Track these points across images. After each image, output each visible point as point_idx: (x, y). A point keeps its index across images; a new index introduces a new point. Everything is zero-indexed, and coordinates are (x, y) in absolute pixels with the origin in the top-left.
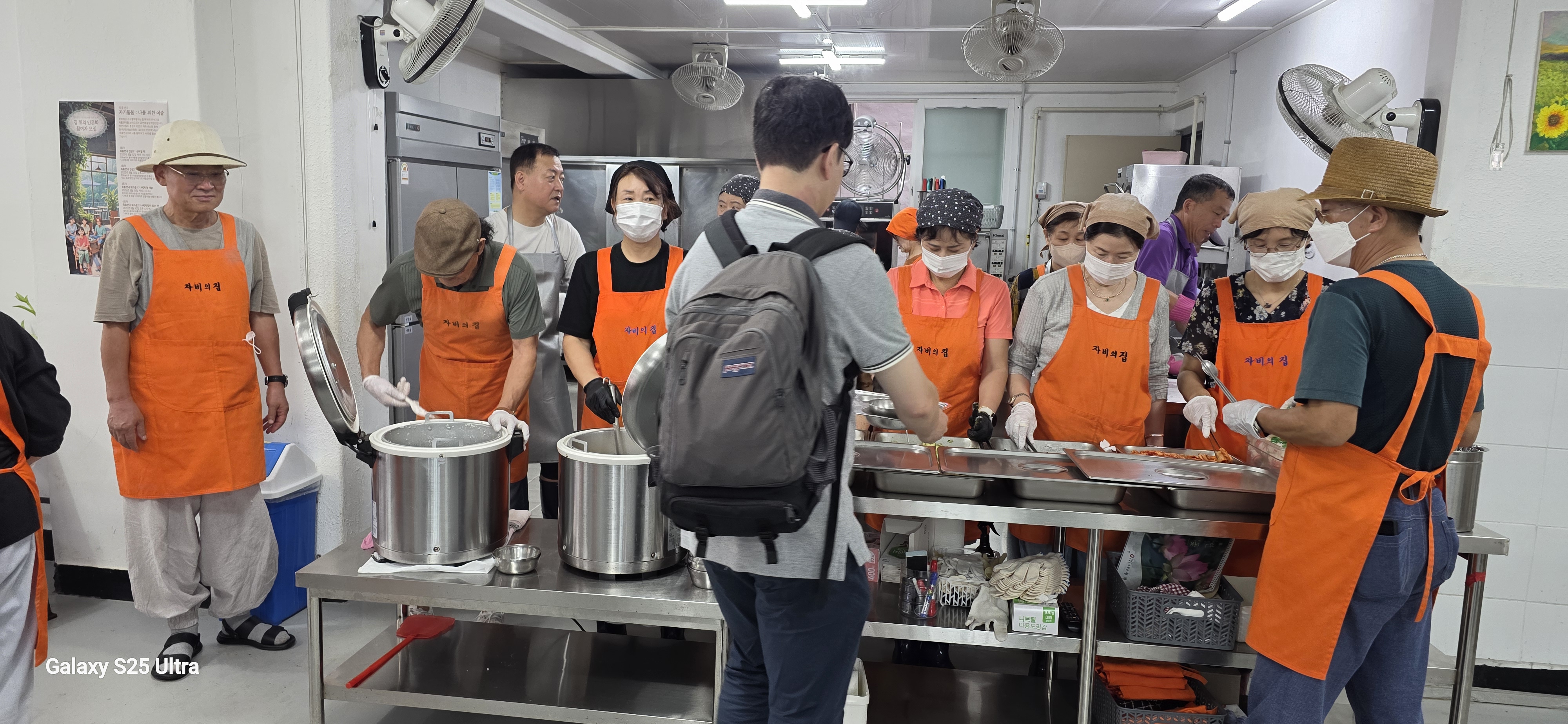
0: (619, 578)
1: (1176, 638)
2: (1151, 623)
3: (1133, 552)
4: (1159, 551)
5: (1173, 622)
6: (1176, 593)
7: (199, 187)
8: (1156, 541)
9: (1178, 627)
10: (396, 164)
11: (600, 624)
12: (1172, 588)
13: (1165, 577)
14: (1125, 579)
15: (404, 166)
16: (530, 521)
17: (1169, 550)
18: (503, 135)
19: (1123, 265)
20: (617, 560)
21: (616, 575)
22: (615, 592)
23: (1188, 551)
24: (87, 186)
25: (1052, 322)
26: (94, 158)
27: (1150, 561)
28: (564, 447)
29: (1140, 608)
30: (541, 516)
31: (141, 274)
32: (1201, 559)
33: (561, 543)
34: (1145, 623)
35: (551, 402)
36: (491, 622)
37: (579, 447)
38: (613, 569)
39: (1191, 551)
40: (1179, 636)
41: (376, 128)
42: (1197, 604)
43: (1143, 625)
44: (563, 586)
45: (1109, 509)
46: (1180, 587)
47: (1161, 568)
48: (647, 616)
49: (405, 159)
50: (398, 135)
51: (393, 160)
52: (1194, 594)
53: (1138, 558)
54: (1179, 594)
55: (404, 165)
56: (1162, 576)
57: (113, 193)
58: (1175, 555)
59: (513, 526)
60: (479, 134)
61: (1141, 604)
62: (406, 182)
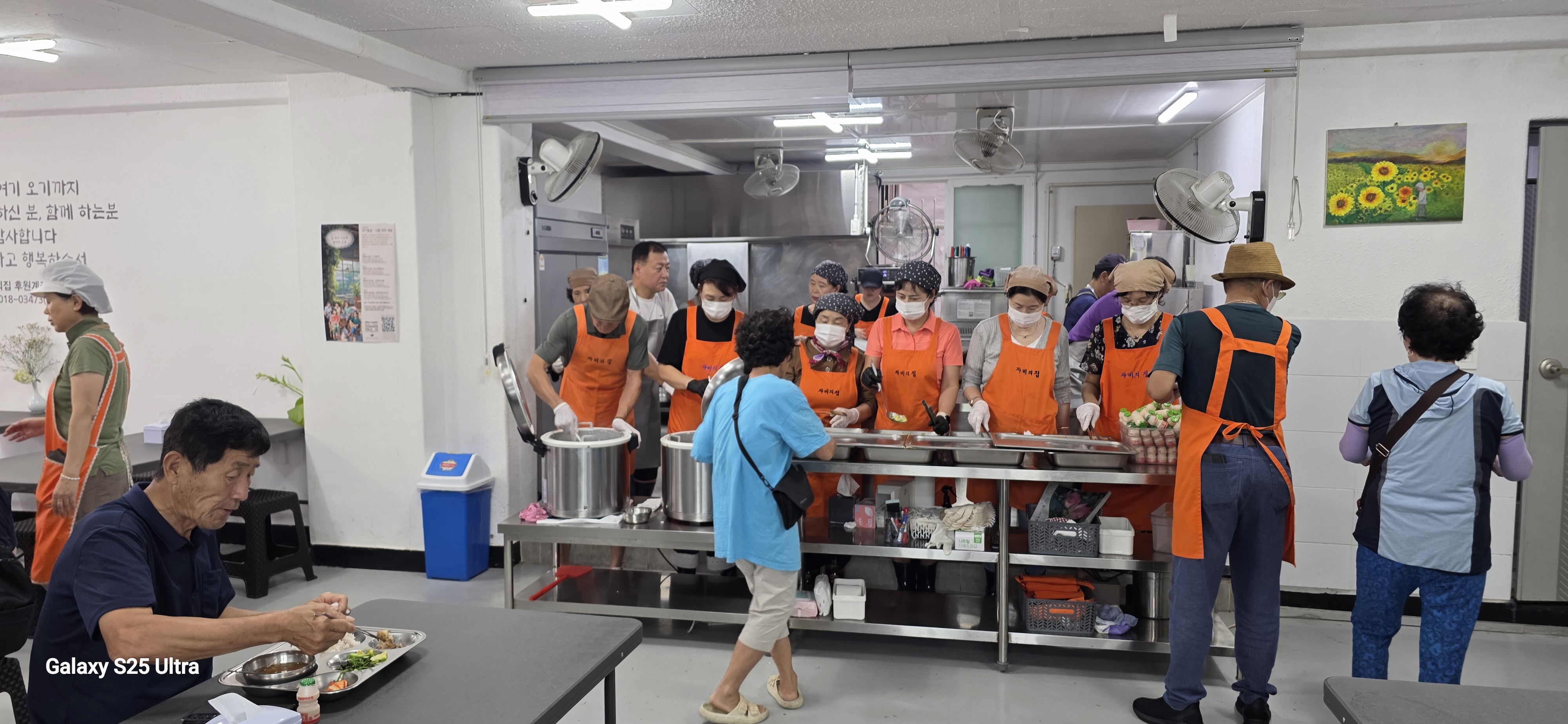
0: (703, 525)
2: (1043, 541)
4: (1062, 503)
5: (1058, 540)
6: (1063, 522)
8: (1061, 497)
9: (1060, 543)
10: (539, 257)
12: (1061, 520)
15: (543, 257)
17: (1069, 502)
18: (608, 228)
19: (1033, 314)
20: (701, 513)
21: (701, 523)
22: (700, 533)
23: (1080, 502)
24: (339, 281)
25: (989, 353)
26: (345, 262)
27: (1055, 509)
29: (1035, 532)
32: (1087, 505)
38: (698, 520)
40: (1062, 549)
41: (528, 233)
42: (1071, 528)
43: (1038, 542)
44: (667, 527)
45: (1014, 467)
46: (1064, 519)
47: (1061, 513)
49: (542, 252)
50: (540, 235)
51: (537, 254)
52: (1072, 522)
53: (1047, 508)
57: (357, 284)
58: (1072, 504)
60: (592, 229)
61: (1036, 529)
62: (542, 269)
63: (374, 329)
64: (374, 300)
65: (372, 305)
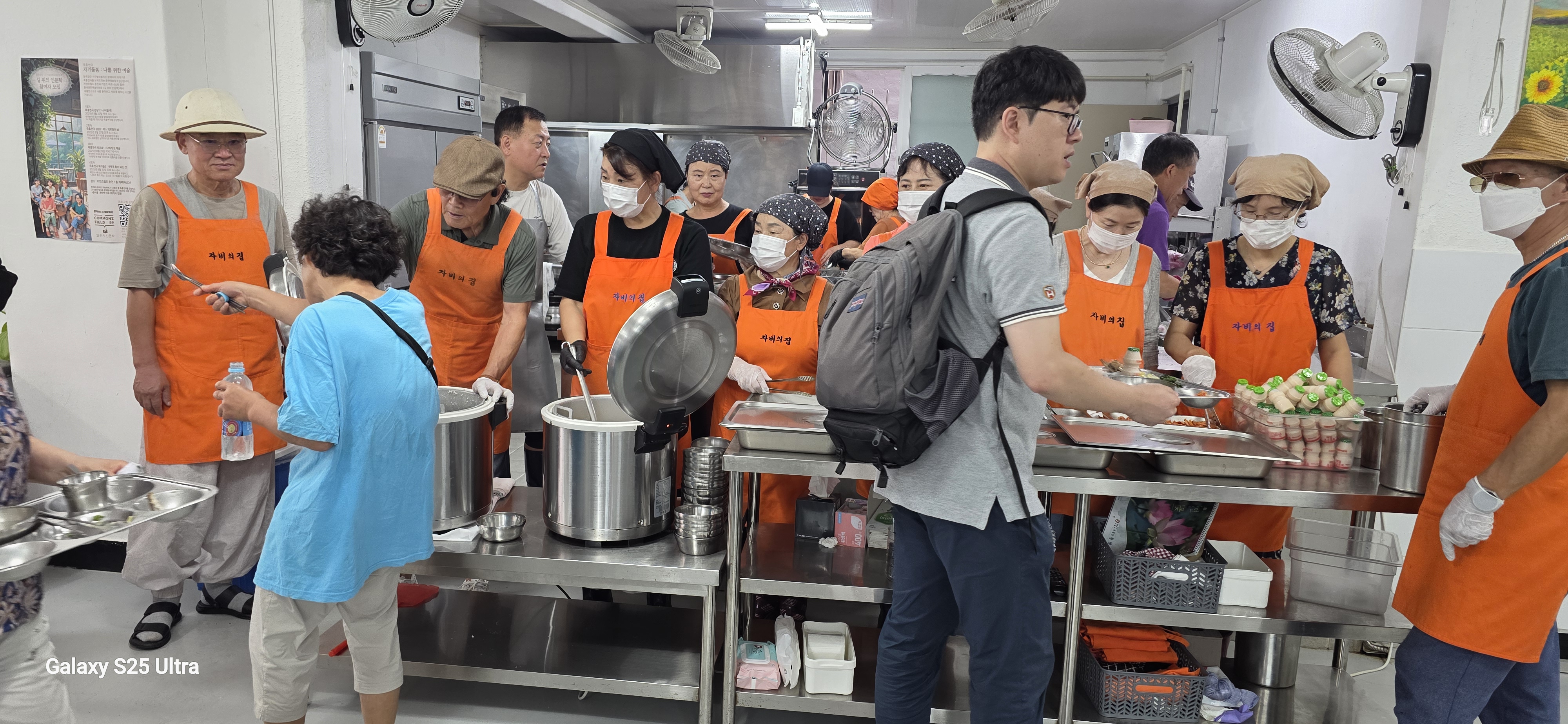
0: (605, 545)
1: (1161, 601)
2: (1136, 587)
3: (1118, 518)
4: (1144, 516)
5: (1158, 586)
6: (1161, 557)
7: (217, 155)
8: (1141, 506)
9: (1162, 591)
10: (372, 127)
11: (585, 590)
12: (1157, 553)
13: (1150, 542)
14: (1110, 543)
15: (382, 129)
16: (515, 489)
17: (1154, 515)
18: (483, 99)
19: (1126, 236)
20: (603, 527)
21: (602, 542)
22: (601, 558)
23: (1173, 516)
24: (51, 146)
26: (59, 117)
27: (1136, 526)
28: (548, 414)
29: (1125, 572)
30: (526, 485)
31: (166, 241)
32: (1186, 524)
33: (546, 510)
34: (1130, 587)
35: (537, 369)
36: (476, 590)
37: (565, 414)
38: (599, 537)
39: (1175, 516)
40: (1164, 599)
41: (352, 88)
42: (1181, 568)
43: (1128, 588)
44: (549, 553)
45: (1098, 474)
46: (1164, 551)
47: (1146, 533)
48: (633, 582)
49: (382, 122)
50: (374, 96)
51: (370, 123)
52: (1181, 558)
53: (1123, 524)
54: (1163, 558)
55: (382, 127)
56: (1146, 540)
57: (79, 153)
58: (1160, 519)
59: (497, 494)
60: (459, 97)
61: (1127, 568)
62: (384, 146)
63: (107, 222)
64: (108, 179)
65: (103, 185)
